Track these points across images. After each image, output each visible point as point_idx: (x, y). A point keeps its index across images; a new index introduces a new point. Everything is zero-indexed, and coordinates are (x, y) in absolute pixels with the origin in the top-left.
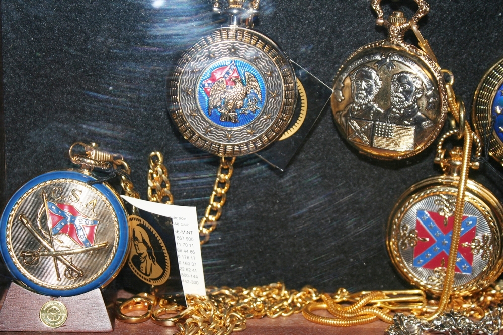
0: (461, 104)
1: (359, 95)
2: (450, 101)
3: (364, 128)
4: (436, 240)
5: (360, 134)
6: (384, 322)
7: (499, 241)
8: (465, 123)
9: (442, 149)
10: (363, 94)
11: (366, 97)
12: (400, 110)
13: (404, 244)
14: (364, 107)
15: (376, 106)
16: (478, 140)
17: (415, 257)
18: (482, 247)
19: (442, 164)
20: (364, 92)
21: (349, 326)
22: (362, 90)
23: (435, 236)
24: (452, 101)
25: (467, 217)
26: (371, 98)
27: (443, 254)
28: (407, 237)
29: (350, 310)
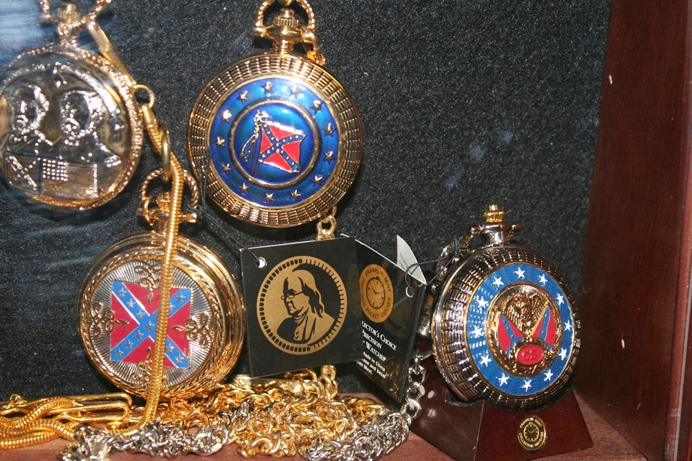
0: (165, 133)
1: (19, 121)
2: (150, 128)
3: (28, 168)
4: (138, 323)
5: (23, 176)
6: (66, 439)
7: (222, 322)
8: (170, 156)
9: (147, 195)
10: (22, 119)
11: (28, 124)
12: (74, 142)
13: (96, 329)
14: (25, 137)
15: (42, 137)
16: (193, 183)
17: (112, 347)
18: (199, 331)
19: (147, 216)
20: (24, 117)
21: (16, 448)
22: (21, 114)
23: (137, 317)
24: (153, 128)
25: (178, 289)
26: (35, 125)
27: (148, 342)
28: (100, 320)
29: (19, 426)
